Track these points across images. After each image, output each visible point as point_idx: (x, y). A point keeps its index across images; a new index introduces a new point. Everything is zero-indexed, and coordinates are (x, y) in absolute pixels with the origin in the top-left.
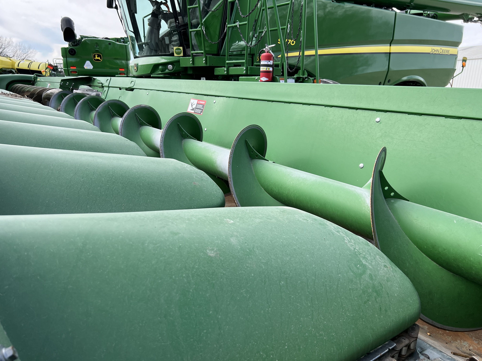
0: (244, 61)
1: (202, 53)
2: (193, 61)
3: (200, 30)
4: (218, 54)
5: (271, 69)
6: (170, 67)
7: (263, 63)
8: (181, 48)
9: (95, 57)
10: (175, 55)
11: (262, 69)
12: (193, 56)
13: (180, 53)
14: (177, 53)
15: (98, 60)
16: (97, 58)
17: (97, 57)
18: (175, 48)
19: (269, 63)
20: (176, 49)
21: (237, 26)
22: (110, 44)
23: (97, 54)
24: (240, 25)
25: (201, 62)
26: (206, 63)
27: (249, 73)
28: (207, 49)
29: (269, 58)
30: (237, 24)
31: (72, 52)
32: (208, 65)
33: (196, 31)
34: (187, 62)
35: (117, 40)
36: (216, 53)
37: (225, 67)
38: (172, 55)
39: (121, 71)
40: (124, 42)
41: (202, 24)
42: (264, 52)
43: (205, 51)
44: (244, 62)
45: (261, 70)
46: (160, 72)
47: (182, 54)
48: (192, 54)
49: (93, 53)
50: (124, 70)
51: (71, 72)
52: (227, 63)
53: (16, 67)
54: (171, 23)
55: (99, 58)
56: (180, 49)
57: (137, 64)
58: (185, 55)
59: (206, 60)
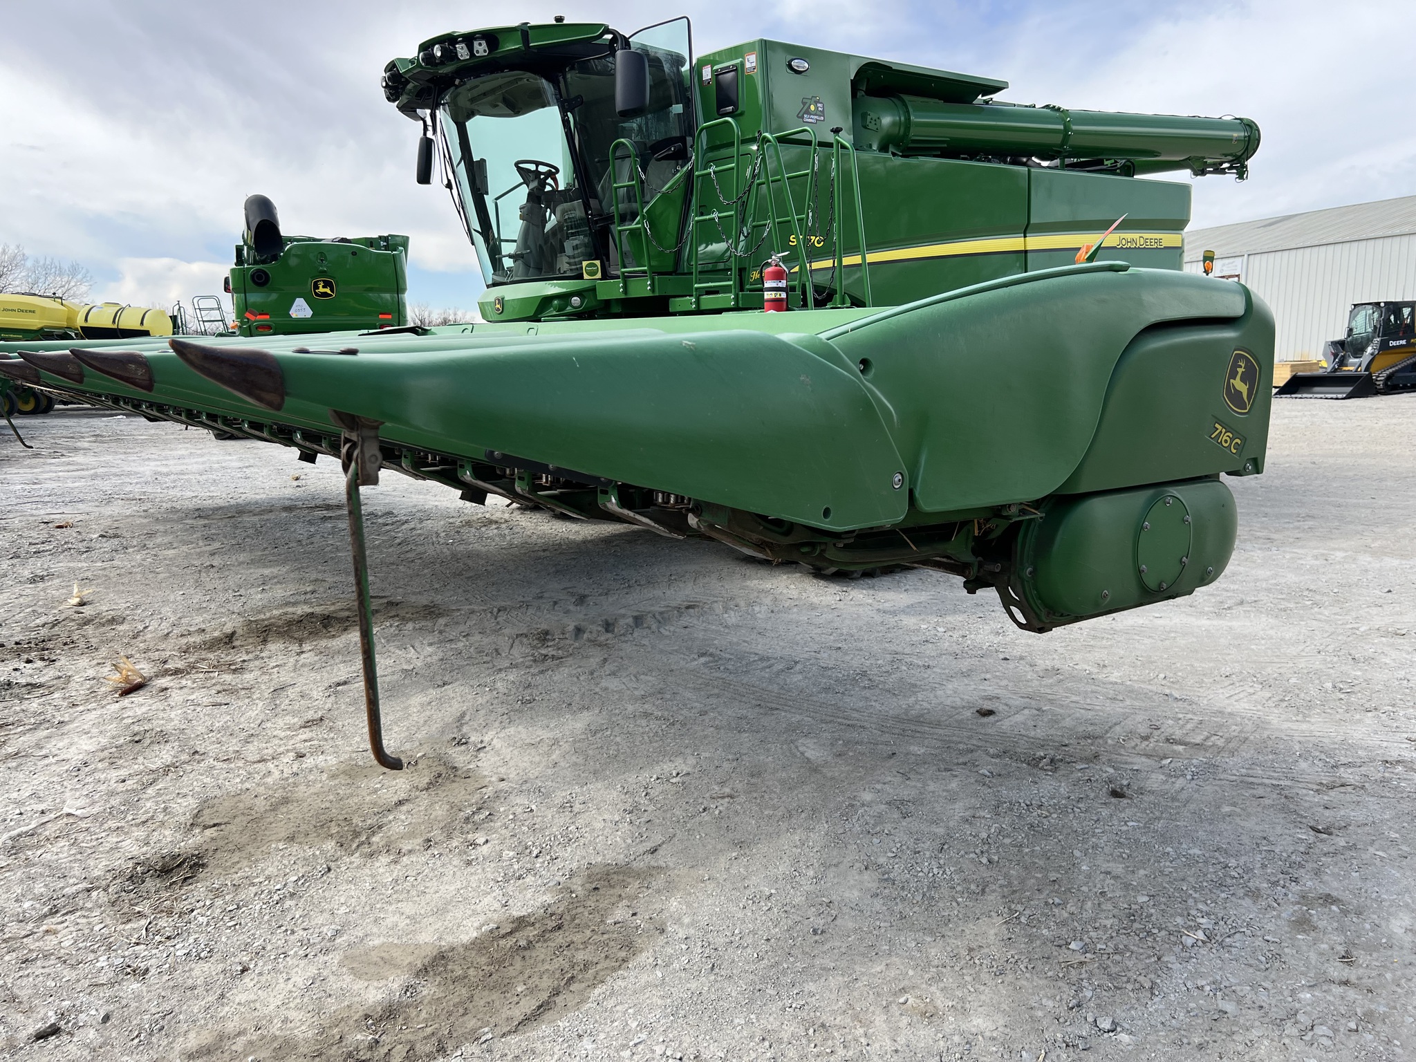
0: (731, 283)
1: (644, 272)
2: (625, 287)
3: (639, 229)
4: (675, 271)
5: (784, 295)
6: (576, 300)
7: (768, 284)
8: (598, 263)
9: (316, 287)
10: (586, 276)
11: (768, 295)
12: (626, 278)
13: (595, 273)
14: (591, 273)
15: (325, 294)
16: (321, 290)
17: (323, 287)
18: (585, 263)
19: (780, 285)
20: (587, 266)
21: (714, 219)
22: (354, 254)
23: (324, 281)
24: (719, 218)
25: (643, 289)
26: (653, 290)
27: (740, 305)
28: (653, 263)
29: (778, 275)
30: (715, 215)
31: (259, 277)
32: (657, 294)
33: (631, 230)
34: (613, 290)
35: (370, 242)
36: (670, 269)
37: (691, 296)
38: (580, 277)
39: (382, 320)
40: (386, 248)
41: (643, 217)
42: (769, 264)
43: (650, 266)
44: (730, 286)
45: (766, 297)
46: (555, 313)
47: (599, 275)
48: (623, 273)
49: (313, 278)
50: (390, 317)
51: (257, 327)
52: (697, 289)
53: (80, 322)
54: (564, 212)
55: (328, 290)
56: (595, 265)
57: (503, 299)
58: (605, 276)
59: (652, 285)
